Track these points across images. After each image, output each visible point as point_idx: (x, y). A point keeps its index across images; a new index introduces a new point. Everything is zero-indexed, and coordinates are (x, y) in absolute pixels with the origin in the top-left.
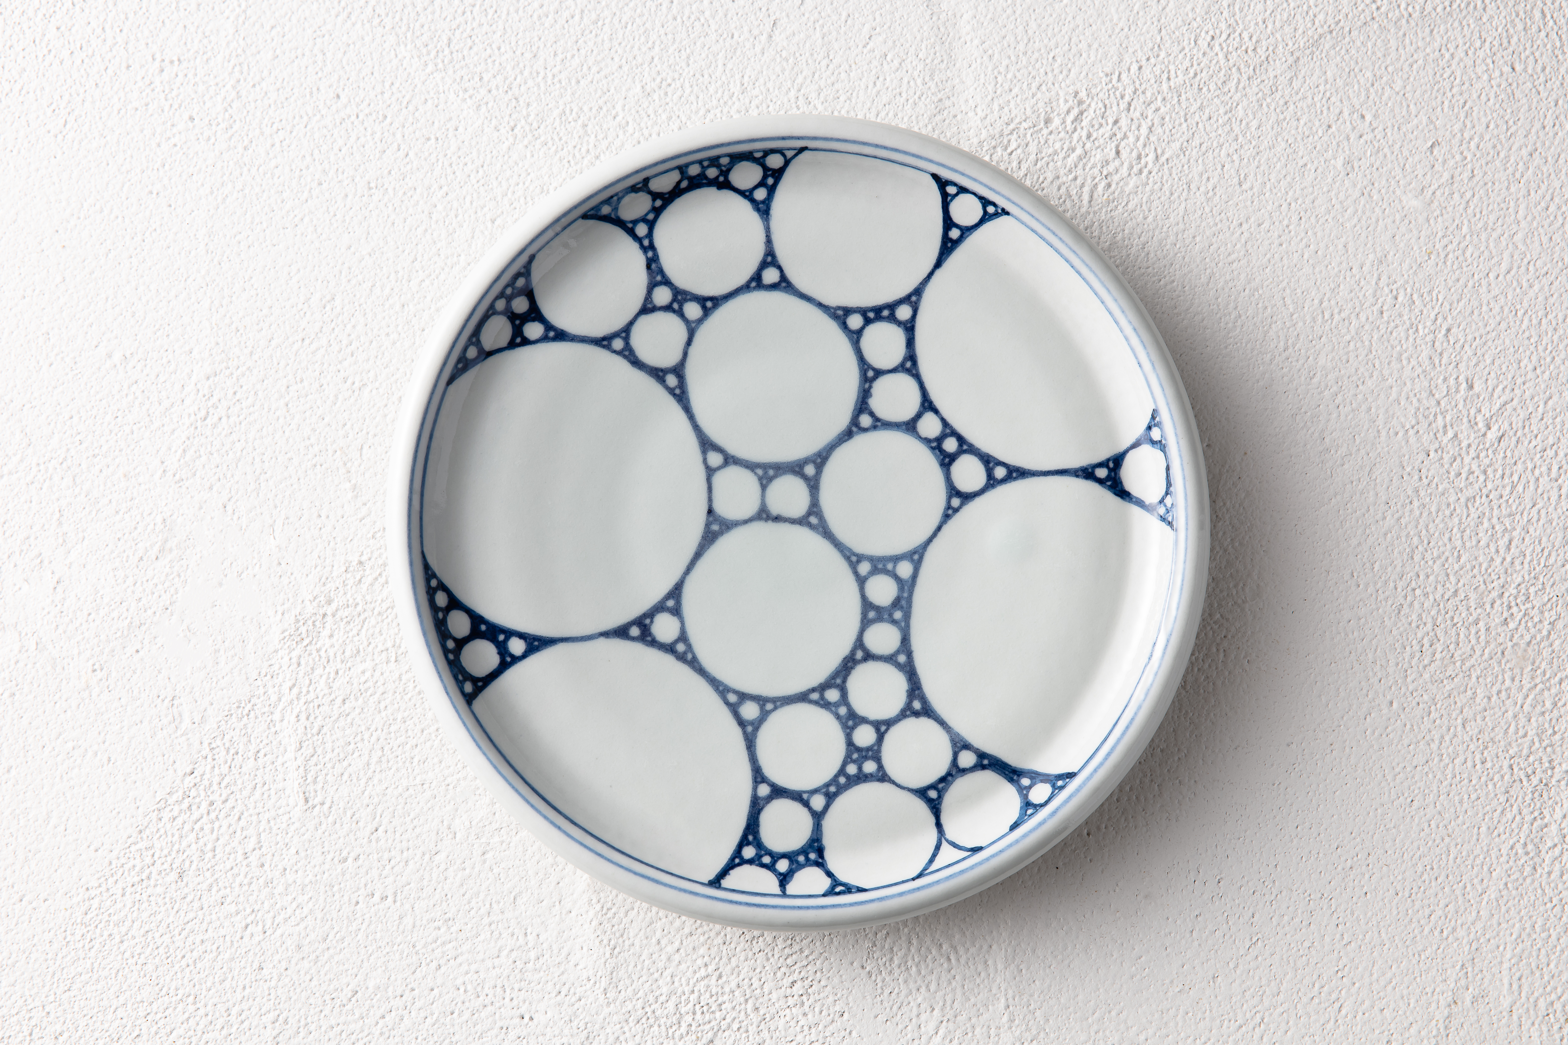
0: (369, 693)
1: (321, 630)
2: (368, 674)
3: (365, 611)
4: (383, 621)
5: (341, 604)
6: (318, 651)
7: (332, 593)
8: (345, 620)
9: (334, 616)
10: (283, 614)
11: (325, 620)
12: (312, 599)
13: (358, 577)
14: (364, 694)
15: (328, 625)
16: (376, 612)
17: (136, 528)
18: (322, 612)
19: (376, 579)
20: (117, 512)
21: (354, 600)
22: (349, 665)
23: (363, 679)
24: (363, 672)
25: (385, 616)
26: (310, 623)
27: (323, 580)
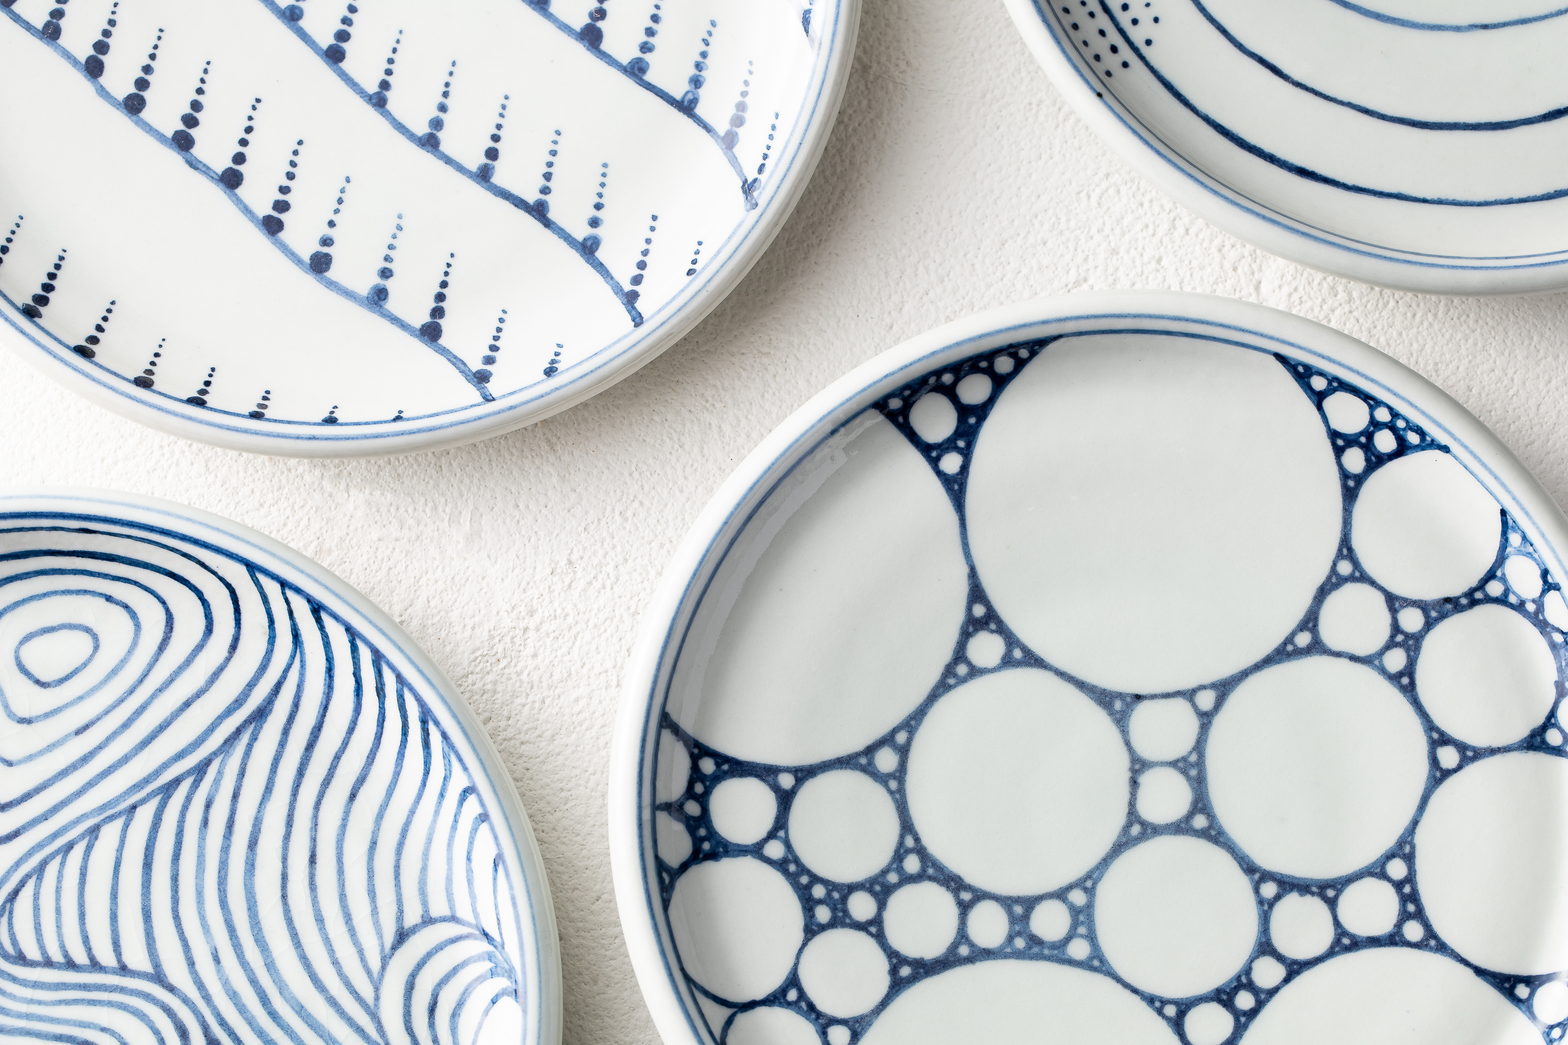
0: (584, 727)
1: (522, 648)
2: (582, 703)
3: (577, 623)
4: (600, 636)
5: (546, 614)
6: (519, 674)
7: (535, 602)
8: (552, 635)
9: (538, 630)
10: (473, 628)
11: (526, 636)
12: (509, 609)
13: (567, 581)
14: (578, 729)
15: (530, 643)
16: (591, 624)
17: (285, 525)
18: (522, 625)
19: (590, 583)
20: (261, 505)
21: (563, 609)
22: (557, 692)
23: (576, 709)
24: (577, 700)
25: (602, 630)
26: (507, 639)
27: (523, 585)
